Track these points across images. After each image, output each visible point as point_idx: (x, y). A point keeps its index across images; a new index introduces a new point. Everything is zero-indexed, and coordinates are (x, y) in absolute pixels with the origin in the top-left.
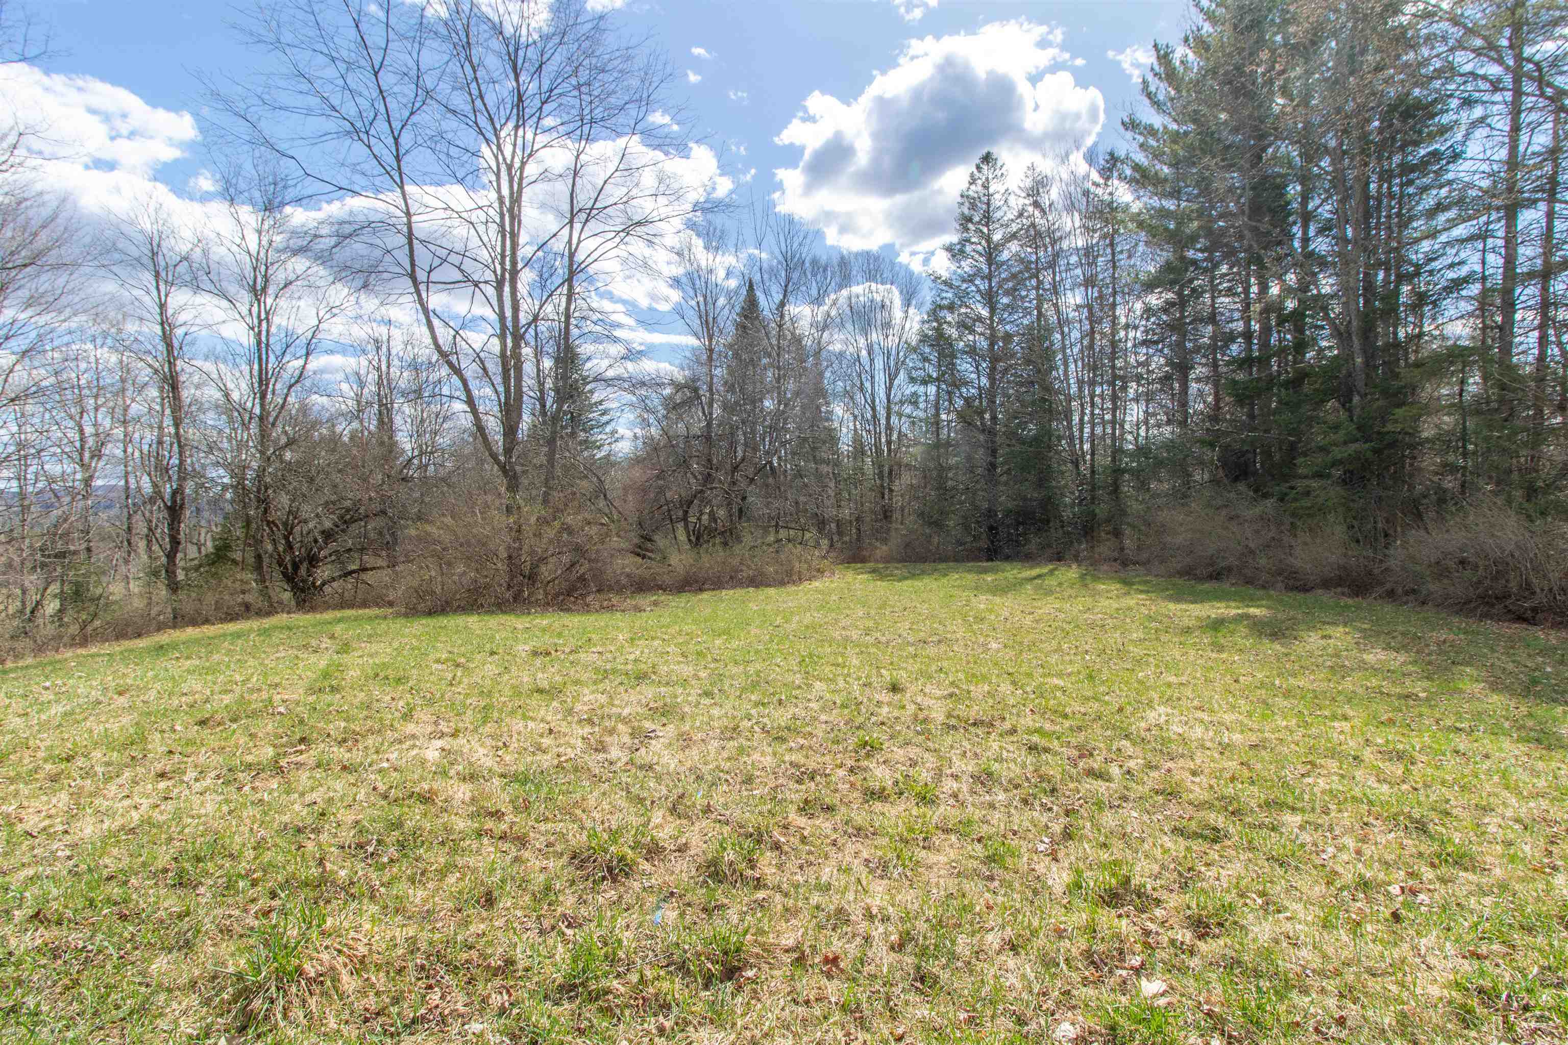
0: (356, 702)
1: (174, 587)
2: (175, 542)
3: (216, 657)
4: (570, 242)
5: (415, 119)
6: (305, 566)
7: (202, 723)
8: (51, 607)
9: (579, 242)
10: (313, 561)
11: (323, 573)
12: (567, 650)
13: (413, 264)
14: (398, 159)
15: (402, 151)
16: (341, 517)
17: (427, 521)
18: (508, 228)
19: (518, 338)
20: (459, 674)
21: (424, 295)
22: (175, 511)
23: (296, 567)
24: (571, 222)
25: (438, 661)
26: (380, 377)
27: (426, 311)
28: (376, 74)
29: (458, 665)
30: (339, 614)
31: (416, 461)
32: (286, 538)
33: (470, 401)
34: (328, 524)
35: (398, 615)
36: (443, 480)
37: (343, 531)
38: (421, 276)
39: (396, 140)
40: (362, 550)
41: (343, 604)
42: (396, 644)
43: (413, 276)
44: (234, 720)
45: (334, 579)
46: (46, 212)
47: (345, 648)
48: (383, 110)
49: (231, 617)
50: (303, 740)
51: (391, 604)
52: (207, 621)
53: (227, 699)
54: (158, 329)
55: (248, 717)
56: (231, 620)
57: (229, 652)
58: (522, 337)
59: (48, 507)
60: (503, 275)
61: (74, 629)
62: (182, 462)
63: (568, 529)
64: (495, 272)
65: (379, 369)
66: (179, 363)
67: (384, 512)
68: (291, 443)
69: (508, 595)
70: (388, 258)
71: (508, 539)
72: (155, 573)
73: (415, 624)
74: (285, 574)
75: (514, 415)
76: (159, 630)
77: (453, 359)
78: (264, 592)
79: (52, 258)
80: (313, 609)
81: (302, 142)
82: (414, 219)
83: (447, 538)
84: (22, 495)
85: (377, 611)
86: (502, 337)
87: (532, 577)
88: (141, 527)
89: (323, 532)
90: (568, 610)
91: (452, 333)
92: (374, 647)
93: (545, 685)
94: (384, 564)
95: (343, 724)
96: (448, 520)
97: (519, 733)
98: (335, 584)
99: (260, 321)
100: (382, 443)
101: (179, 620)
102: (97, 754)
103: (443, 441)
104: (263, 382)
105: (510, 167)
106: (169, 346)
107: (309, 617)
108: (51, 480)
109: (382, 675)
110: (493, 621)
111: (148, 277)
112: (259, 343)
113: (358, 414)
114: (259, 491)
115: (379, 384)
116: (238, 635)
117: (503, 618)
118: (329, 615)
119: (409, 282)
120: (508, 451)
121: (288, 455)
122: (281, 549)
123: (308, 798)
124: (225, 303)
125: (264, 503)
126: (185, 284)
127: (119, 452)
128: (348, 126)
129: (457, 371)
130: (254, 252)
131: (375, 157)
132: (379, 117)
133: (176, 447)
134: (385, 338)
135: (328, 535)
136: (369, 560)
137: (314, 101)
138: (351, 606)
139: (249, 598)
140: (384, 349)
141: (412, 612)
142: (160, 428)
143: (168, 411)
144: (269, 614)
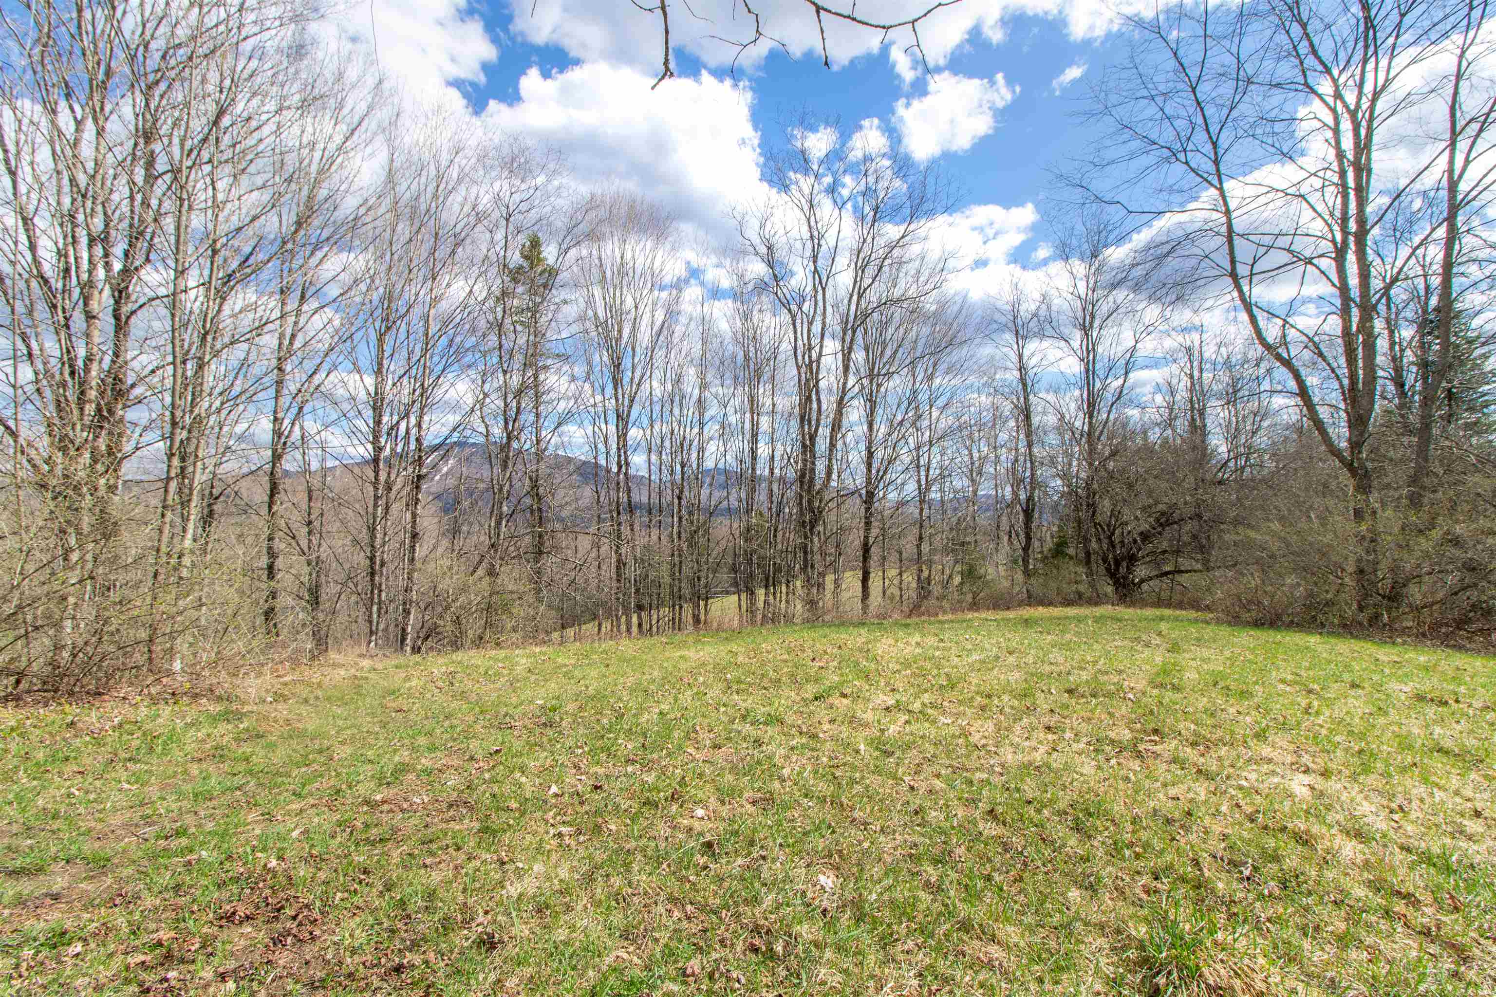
0: (1200, 706)
1: (1027, 573)
2: (1028, 538)
3: (1068, 636)
4: (1451, 171)
5: (1235, 113)
6: (1124, 564)
7: (1070, 692)
8: (957, 580)
9: (1467, 162)
10: (1132, 559)
11: (1141, 571)
12: (1478, 704)
13: (1233, 262)
14: (1216, 162)
15: (1221, 151)
16: (1157, 520)
17: (1250, 526)
18: (1351, 183)
19: (1368, 310)
20: (1316, 703)
21: (1246, 289)
22: (1028, 513)
23: (1118, 563)
24: (1453, 144)
25: (1283, 681)
26: (1193, 384)
27: (1248, 307)
28: (1194, 91)
29: (1310, 691)
30: (1158, 612)
31: (1231, 464)
32: (1110, 538)
33: (1303, 392)
34: (1145, 527)
35: (1218, 622)
36: (1263, 480)
37: (1160, 533)
38: (1242, 270)
39: (1215, 145)
40: (1178, 552)
41: (1159, 603)
42: (1227, 654)
43: (1234, 275)
44: (1094, 696)
45: (1151, 578)
46: (956, 308)
47: (1174, 648)
48: (1200, 120)
49: (1068, 603)
50: (1156, 731)
51: (1208, 608)
52: (1051, 604)
53: (1085, 676)
54: (1017, 374)
55: (1104, 696)
56: (1068, 605)
57: (1077, 634)
58: (1374, 307)
59: (955, 509)
60: (1345, 242)
61: (969, 598)
62: (1032, 475)
63: (1456, 542)
64: (1333, 241)
65: (1191, 377)
66: (1031, 396)
67: (1199, 516)
68: (1113, 454)
69: (1363, 617)
70: (1206, 263)
71: (1360, 551)
72: (1015, 561)
73: (1243, 634)
74: (1108, 570)
75: (1364, 402)
76: (1019, 605)
77: (1282, 351)
78: (1092, 584)
79: (960, 337)
80: (1133, 604)
81: (1126, 185)
82: (1234, 215)
83: (1275, 546)
84: (942, 501)
85: (1192, 614)
86: (1345, 312)
87: (1394, 597)
88: (1005, 526)
89: (1141, 533)
90: (1460, 648)
91: (1280, 322)
92: (1206, 653)
93: (1447, 744)
94: (1199, 566)
95: (1193, 727)
96: (1276, 526)
97: (1422, 800)
98: (1151, 583)
99: (1088, 352)
100: (1194, 448)
101: (1032, 600)
102: (1006, 698)
103: (1262, 440)
104: (1091, 405)
105: (1353, 114)
106: (1025, 385)
107: (1131, 611)
108: (956, 492)
109: (1222, 684)
110: (1345, 647)
111: (1009, 337)
112: (1087, 371)
113: (1170, 423)
114: (1088, 497)
115: (1192, 390)
116: (1079, 620)
117: (1357, 645)
118: (1149, 612)
119: (1229, 280)
120: (1355, 445)
121: (1111, 465)
122: (1105, 548)
123: (1172, 792)
124: (1062, 344)
125: (1092, 506)
126: (1035, 335)
127: (992, 470)
128: (1166, 153)
129: (1287, 363)
130: (1083, 296)
131: (1193, 170)
132: (1197, 129)
133: (1029, 465)
134: (1197, 344)
135: (1145, 537)
136: (1185, 563)
137: (1135, 144)
138: (1169, 606)
139: (1082, 588)
140: (1196, 354)
141: (1235, 620)
142: (1017, 449)
143: (1022, 436)
144: (1096, 604)
